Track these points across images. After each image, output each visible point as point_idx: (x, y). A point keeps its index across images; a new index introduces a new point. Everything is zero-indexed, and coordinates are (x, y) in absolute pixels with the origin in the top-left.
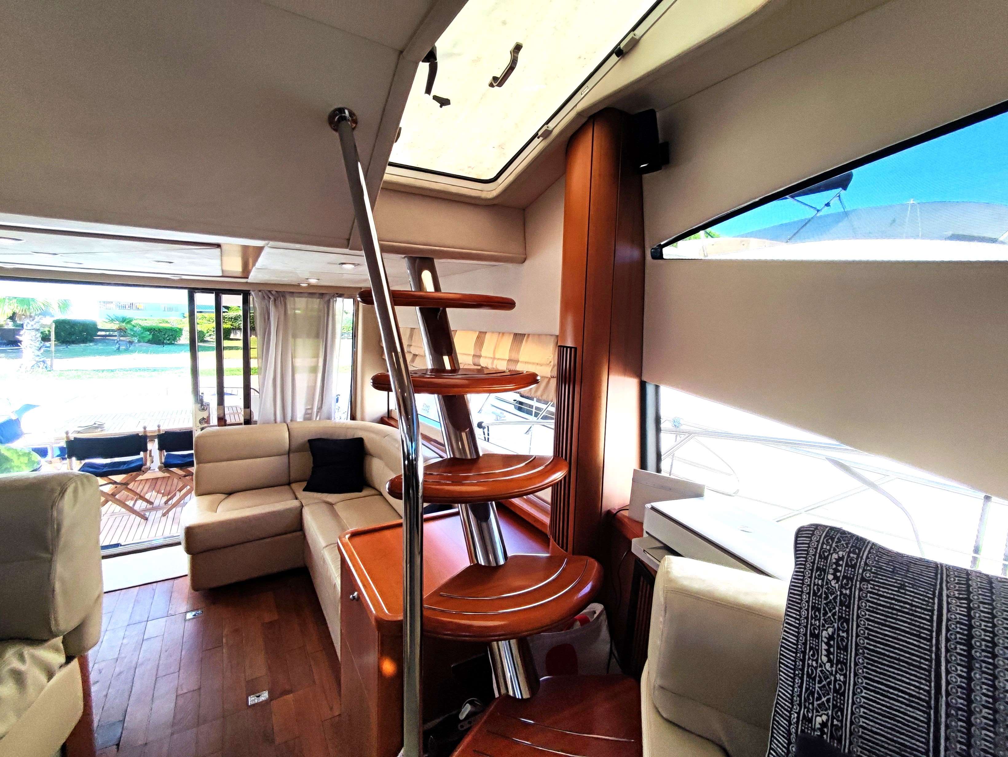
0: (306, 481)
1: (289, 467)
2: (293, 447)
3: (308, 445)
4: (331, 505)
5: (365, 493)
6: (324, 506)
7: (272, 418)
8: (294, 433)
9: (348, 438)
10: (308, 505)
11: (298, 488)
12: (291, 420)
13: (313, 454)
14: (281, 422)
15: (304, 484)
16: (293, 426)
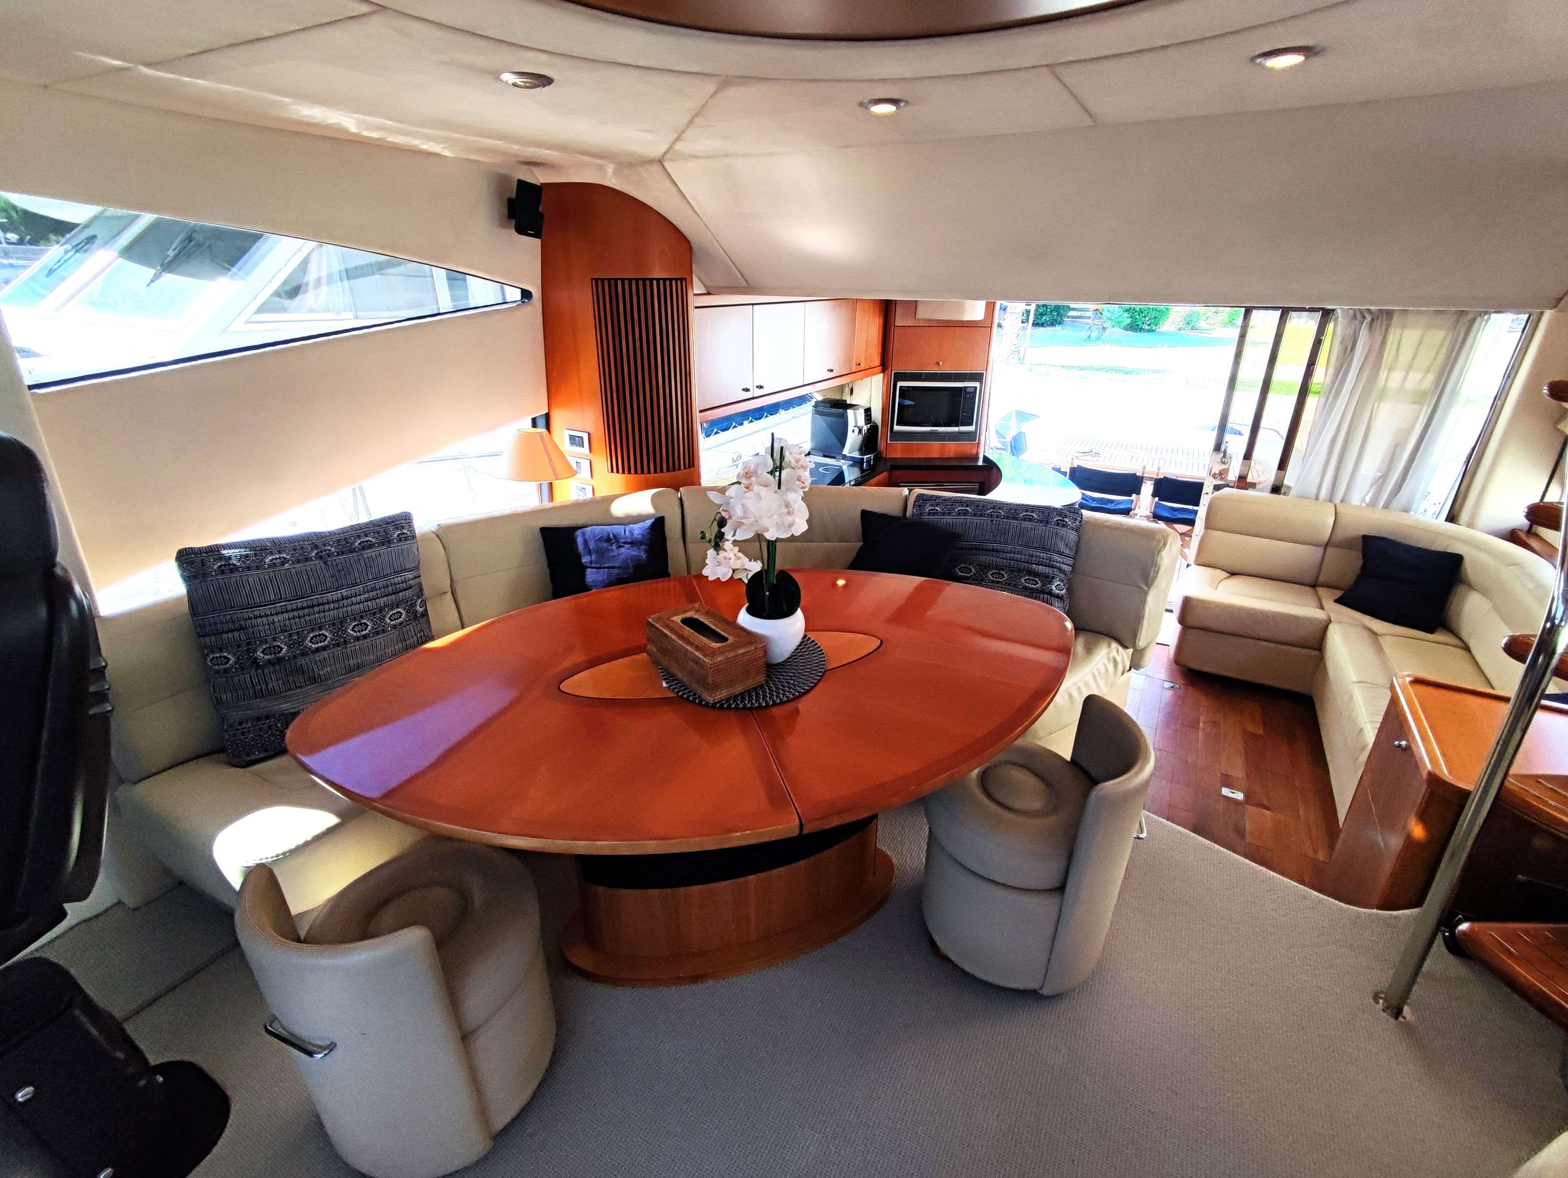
0: (1341, 589)
1: (1321, 564)
2: (1334, 540)
3: (1360, 542)
4: (1374, 634)
5: (1438, 636)
6: (1365, 633)
7: (1314, 491)
8: (1343, 520)
9: (1433, 548)
10: (1338, 622)
11: (1328, 597)
12: (1342, 501)
13: (1365, 557)
14: (1325, 501)
15: (1339, 594)
16: (1342, 509)
